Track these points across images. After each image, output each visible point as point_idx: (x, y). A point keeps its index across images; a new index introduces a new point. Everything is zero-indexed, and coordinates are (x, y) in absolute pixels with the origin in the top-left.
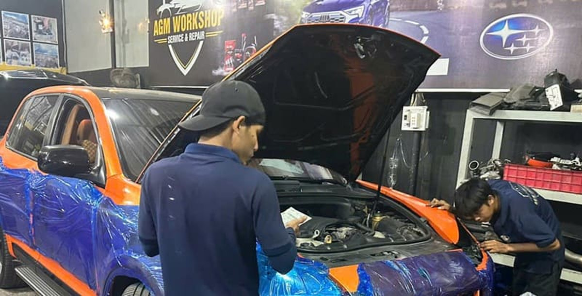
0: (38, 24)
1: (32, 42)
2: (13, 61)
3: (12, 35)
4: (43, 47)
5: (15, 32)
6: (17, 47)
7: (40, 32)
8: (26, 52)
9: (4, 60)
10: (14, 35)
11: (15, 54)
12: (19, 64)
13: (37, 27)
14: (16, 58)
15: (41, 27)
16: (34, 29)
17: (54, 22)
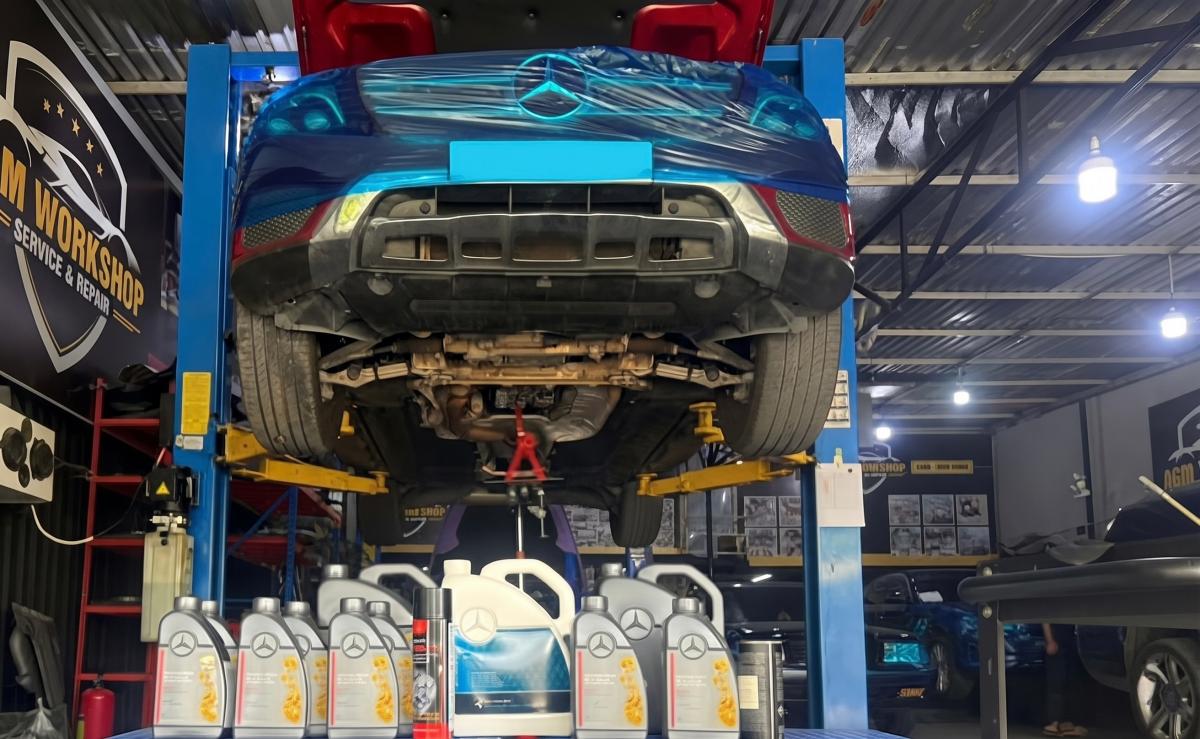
0: (963, 505)
1: (956, 526)
2: (935, 553)
3: (933, 521)
4: (971, 531)
5: (938, 517)
6: (938, 535)
7: (965, 513)
8: (949, 539)
9: (923, 552)
10: (936, 520)
11: (936, 543)
12: (941, 554)
13: (963, 507)
14: (938, 548)
15: (967, 507)
16: (959, 508)
17: (983, 498)
